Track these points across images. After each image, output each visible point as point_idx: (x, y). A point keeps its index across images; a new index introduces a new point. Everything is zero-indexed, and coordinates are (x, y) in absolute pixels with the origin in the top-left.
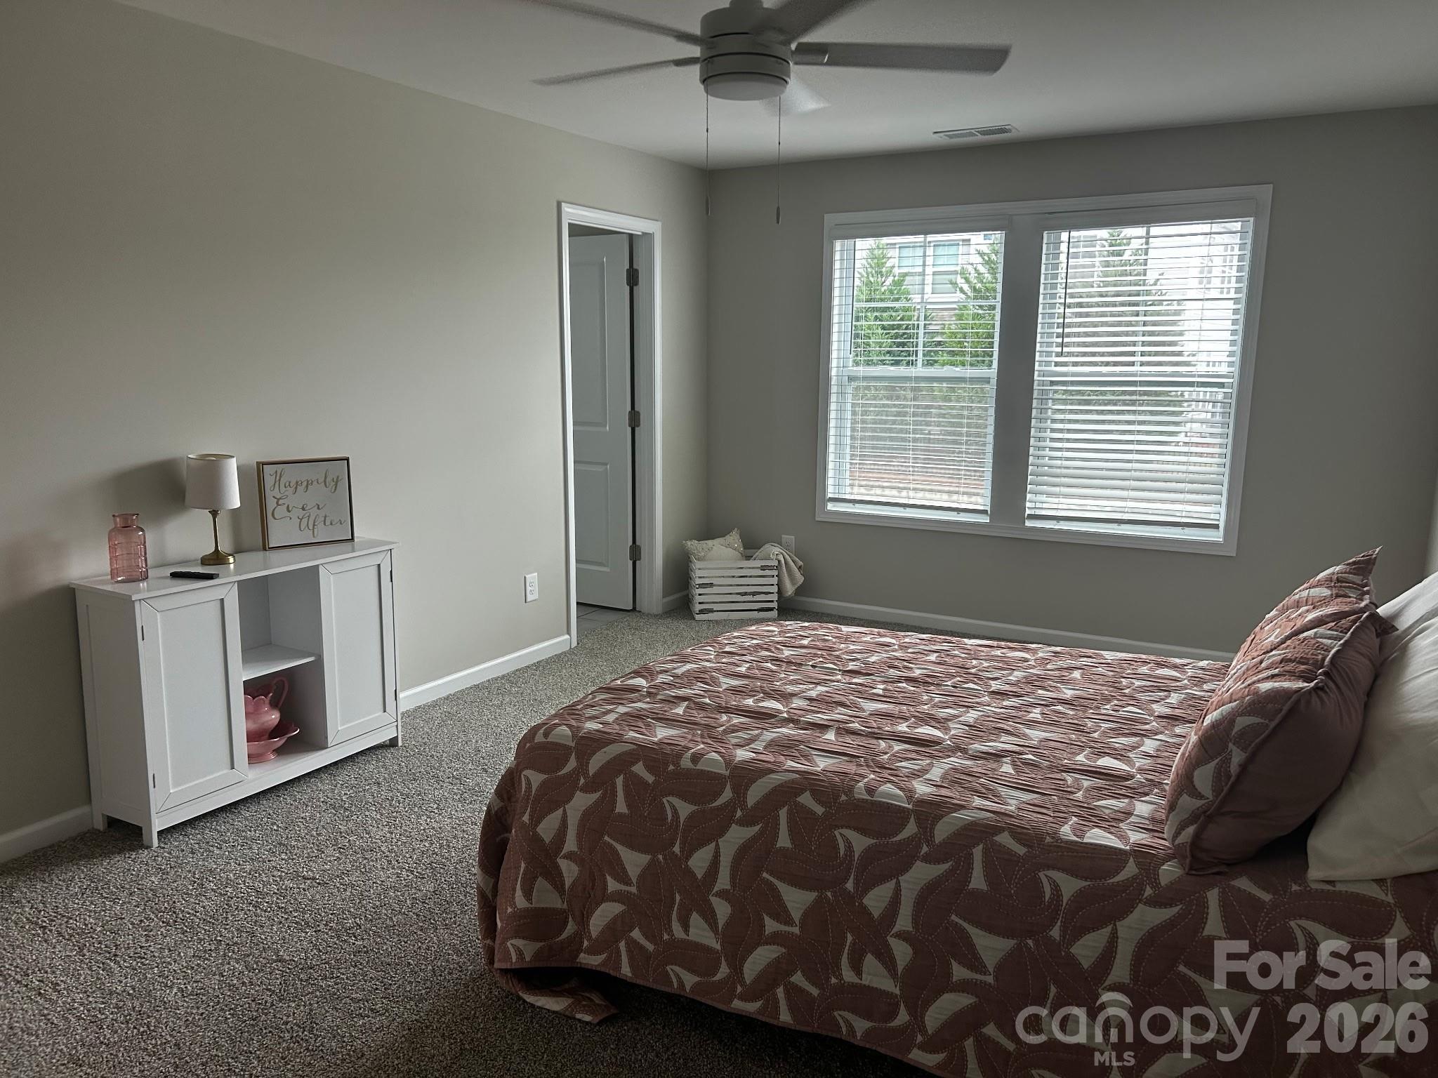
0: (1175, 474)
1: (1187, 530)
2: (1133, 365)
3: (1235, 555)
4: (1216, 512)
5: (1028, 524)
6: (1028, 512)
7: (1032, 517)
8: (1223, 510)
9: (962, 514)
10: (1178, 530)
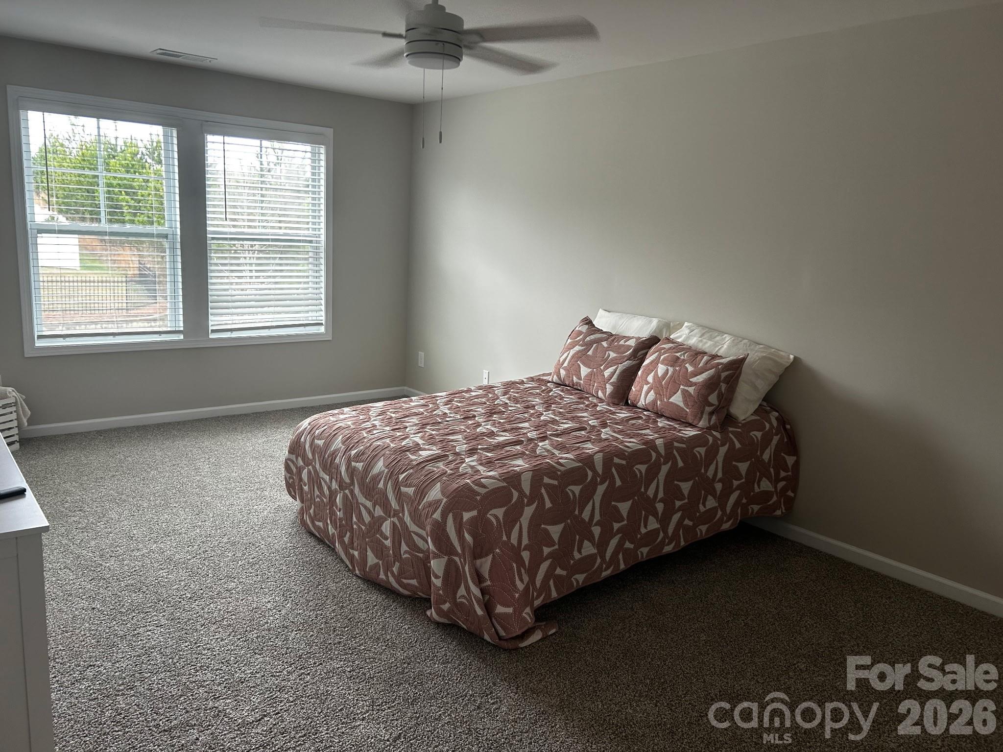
0: (293, 296)
1: (308, 328)
2: (256, 228)
3: (331, 339)
4: (322, 316)
5: (212, 336)
6: (211, 328)
7: (213, 331)
8: (323, 313)
9: (163, 335)
10: (302, 328)
